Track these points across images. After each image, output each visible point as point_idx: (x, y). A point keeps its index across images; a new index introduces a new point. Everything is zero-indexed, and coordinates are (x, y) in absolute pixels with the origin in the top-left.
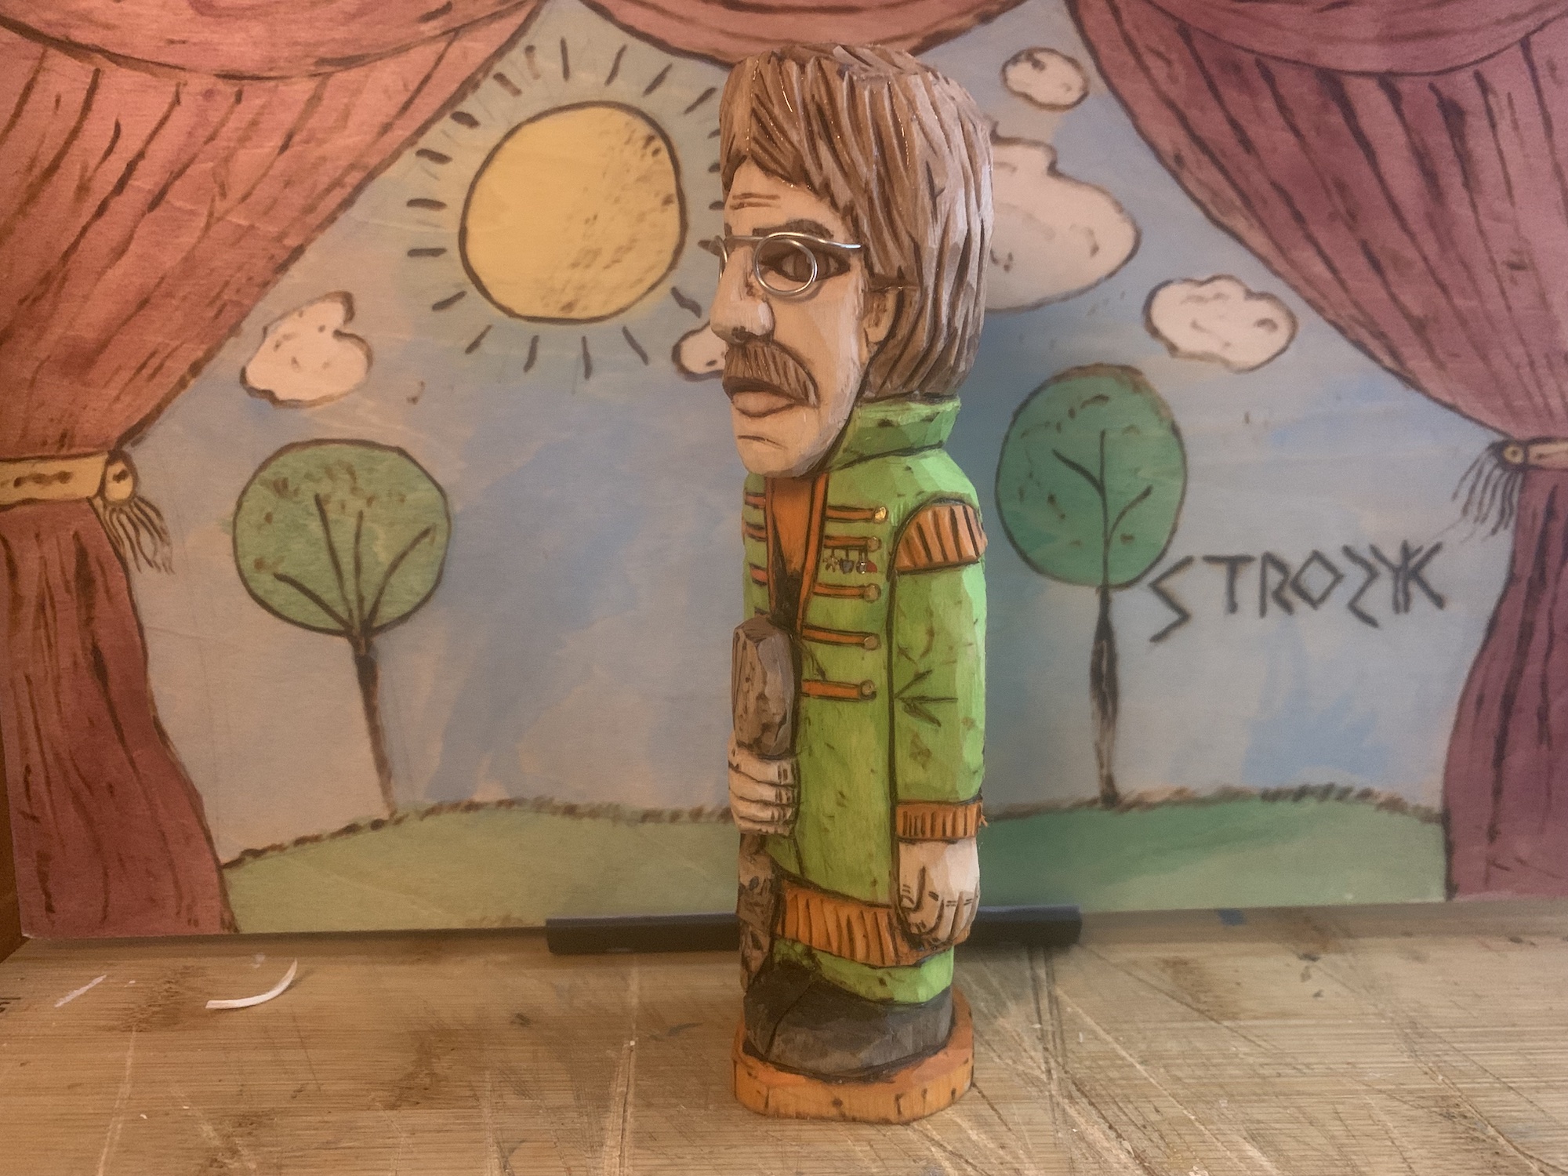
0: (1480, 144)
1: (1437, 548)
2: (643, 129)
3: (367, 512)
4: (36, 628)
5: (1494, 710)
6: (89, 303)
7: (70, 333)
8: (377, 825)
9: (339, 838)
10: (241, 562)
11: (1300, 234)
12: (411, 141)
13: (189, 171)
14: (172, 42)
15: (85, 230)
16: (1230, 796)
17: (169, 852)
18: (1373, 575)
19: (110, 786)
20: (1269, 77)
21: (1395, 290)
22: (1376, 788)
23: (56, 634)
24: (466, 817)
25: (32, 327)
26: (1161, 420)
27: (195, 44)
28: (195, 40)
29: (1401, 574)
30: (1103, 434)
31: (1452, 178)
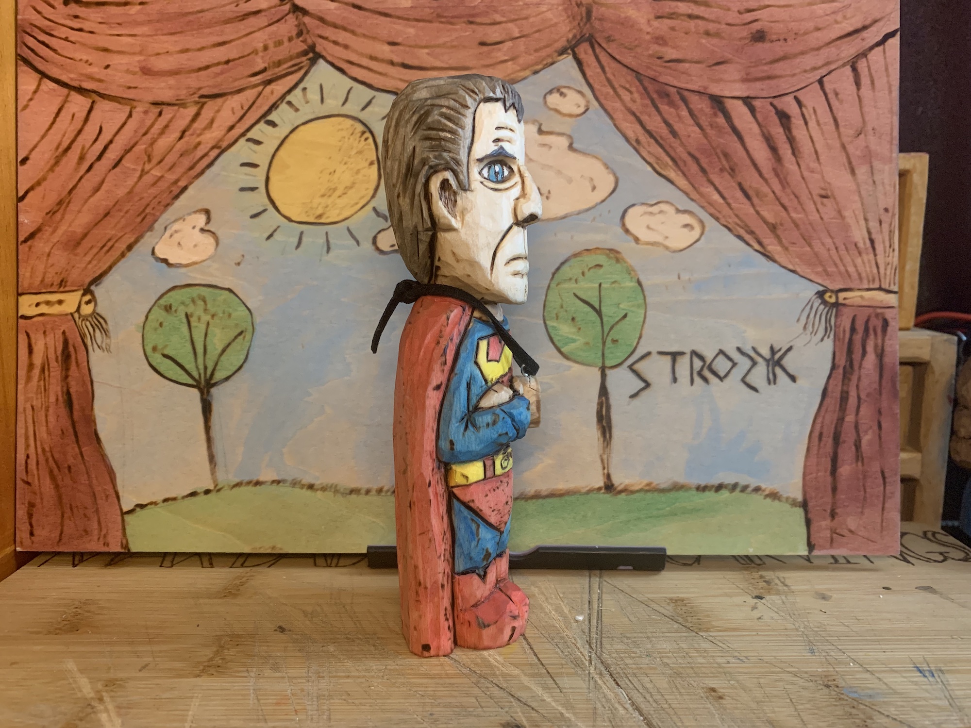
0: (799, 132)
1: (790, 349)
2: (360, 128)
3: (211, 322)
4: (39, 381)
5: (829, 441)
6: (80, 214)
7: (70, 229)
8: (207, 492)
9: (186, 499)
10: (146, 348)
11: (705, 179)
12: (243, 135)
13: (134, 149)
14: (130, 88)
15: (81, 178)
16: (677, 487)
17: (97, 504)
18: (754, 363)
19: (69, 468)
20: (684, 100)
21: (758, 208)
22: (763, 486)
23: (49, 384)
24: (254, 489)
25: (50, 226)
26: (632, 278)
27: (141, 88)
28: (140, 87)
29: (771, 363)
30: (600, 285)
31: (785, 150)
